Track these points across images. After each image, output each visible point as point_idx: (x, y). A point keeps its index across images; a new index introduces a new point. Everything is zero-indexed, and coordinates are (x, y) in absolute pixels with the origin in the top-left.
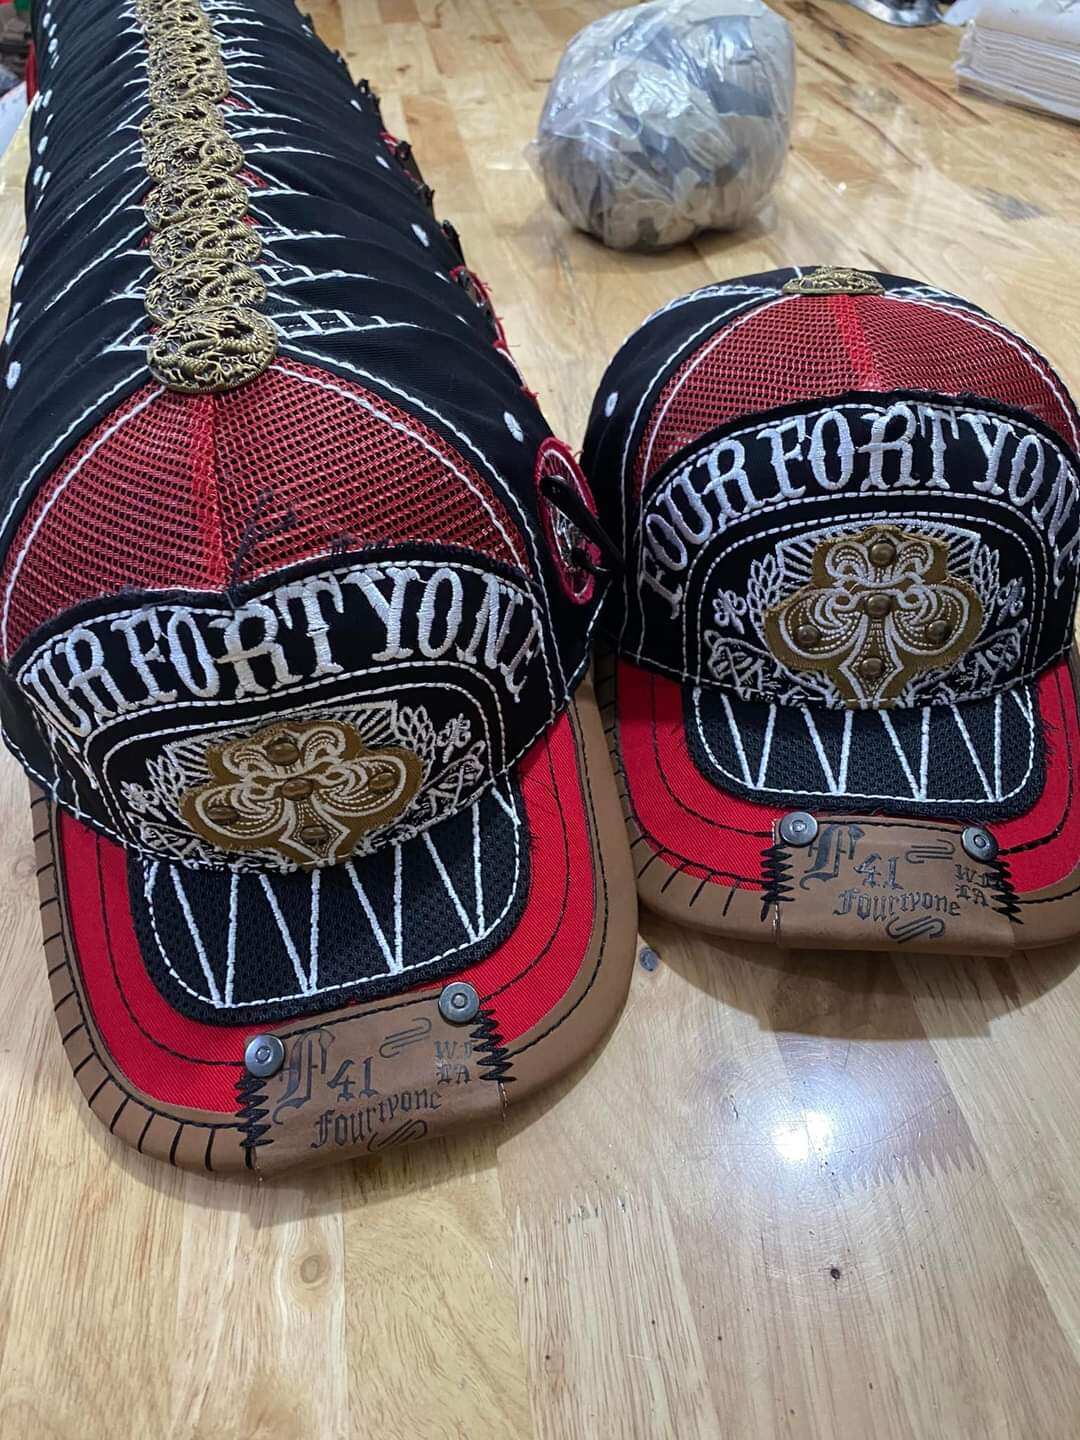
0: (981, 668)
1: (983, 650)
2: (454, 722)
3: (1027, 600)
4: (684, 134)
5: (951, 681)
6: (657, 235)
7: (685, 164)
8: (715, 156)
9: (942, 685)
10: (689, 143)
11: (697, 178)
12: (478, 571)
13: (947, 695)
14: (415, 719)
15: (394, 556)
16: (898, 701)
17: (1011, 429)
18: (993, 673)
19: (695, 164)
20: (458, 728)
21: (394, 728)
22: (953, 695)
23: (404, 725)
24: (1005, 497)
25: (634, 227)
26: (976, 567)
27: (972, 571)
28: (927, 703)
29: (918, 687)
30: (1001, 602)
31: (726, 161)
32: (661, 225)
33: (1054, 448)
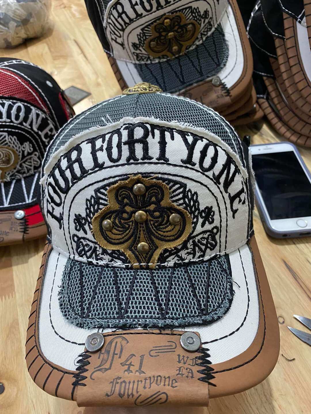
10: (11, 14)
11: (16, 24)
13: (19, 176)
16: (5, 180)
17: (11, 103)
18: (32, 168)
19: (14, 20)
22: (21, 176)
24: (12, 122)
25: (3, 41)
27: (9, 143)
28: (14, 179)
29: (9, 175)
30: (23, 149)
31: (24, 17)
33: (29, 105)
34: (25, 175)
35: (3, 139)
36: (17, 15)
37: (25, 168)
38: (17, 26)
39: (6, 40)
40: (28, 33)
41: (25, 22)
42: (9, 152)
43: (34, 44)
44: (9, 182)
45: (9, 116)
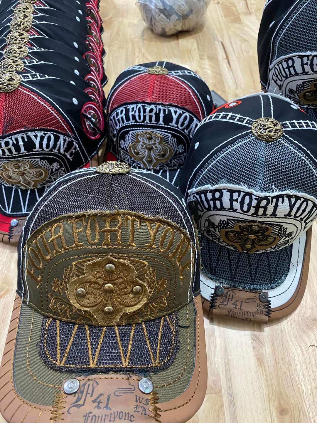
0: (174, 163)
1: (174, 159)
2: (55, 164)
3: (185, 149)
4: (174, 5)
5: (167, 165)
6: (166, 32)
7: (174, 14)
8: (182, 11)
9: (165, 166)
10: (175, 7)
11: (177, 18)
12: (58, 134)
13: (166, 168)
14: (44, 162)
15: (38, 130)
16: (155, 168)
17: (181, 112)
18: (177, 164)
19: (177, 14)
20: (56, 165)
21: (39, 163)
22: (168, 168)
23: (42, 163)
24: (177, 127)
25: (160, 30)
26: (170, 142)
27: (169, 142)
28: (162, 169)
29: (160, 165)
30: (177, 149)
31: (185, 13)
32: (167, 30)
33: (193, 116)
34: (170, 168)
35: (167, 138)
36: (180, 10)
37: (173, 164)
38: (177, 20)
39: (163, 29)
40: (184, 27)
41: (185, 17)
42: (167, 149)
43: (185, 36)
44: (157, 170)
45: (177, 123)
